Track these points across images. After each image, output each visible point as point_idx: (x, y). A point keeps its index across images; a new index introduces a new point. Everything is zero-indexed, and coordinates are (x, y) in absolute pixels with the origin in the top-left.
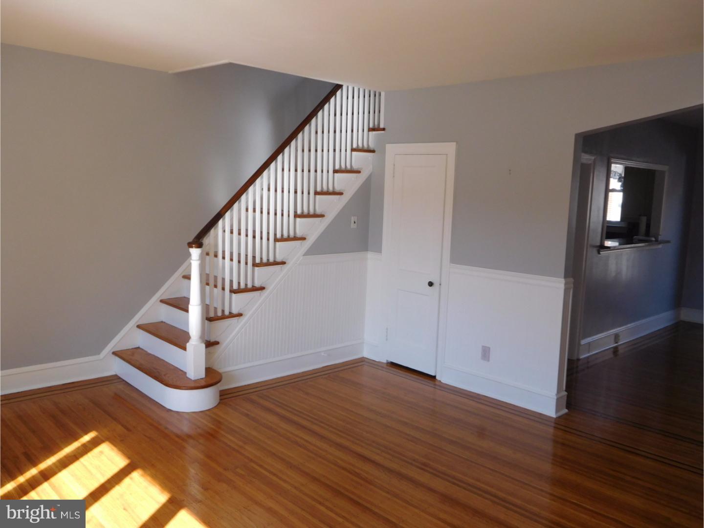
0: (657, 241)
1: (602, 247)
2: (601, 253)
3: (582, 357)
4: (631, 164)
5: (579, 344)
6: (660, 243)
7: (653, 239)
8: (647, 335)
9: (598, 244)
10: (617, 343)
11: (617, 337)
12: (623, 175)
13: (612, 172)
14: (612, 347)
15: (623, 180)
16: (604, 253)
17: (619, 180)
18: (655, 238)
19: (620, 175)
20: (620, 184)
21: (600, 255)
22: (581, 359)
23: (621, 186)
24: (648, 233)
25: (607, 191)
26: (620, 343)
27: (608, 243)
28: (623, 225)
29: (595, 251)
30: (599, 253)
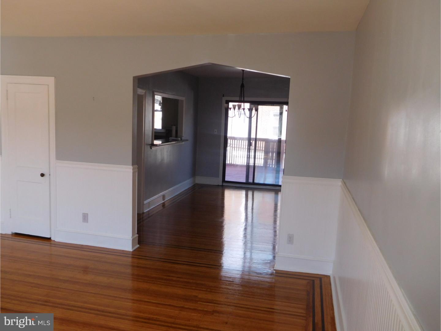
0: (181, 140)
1: (153, 145)
2: (152, 148)
3: (145, 212)
4: (166, 96)
5: (143, 204)
6: (183, 141)
7: (180, 139)
8: (179, 194)
9: (150, 143)
10: (164, 200)
11: (164, 197)
12: (162, 102)
13: (155, 100)
14: (161, 203)
15: (161, 104)
16: (154, 148)
17: (160, 104)
18: (181, 138)
19: (160, 101)
20: (160, 107)
21: (151, 150)
22: (145, 213)
23: (161, 108)
24: (176, 136)
25: (154, 111)
26: (165, 200)
27: (157, 142)
28: (163, 131)
29: (149, 147)
30: (151, 149)
